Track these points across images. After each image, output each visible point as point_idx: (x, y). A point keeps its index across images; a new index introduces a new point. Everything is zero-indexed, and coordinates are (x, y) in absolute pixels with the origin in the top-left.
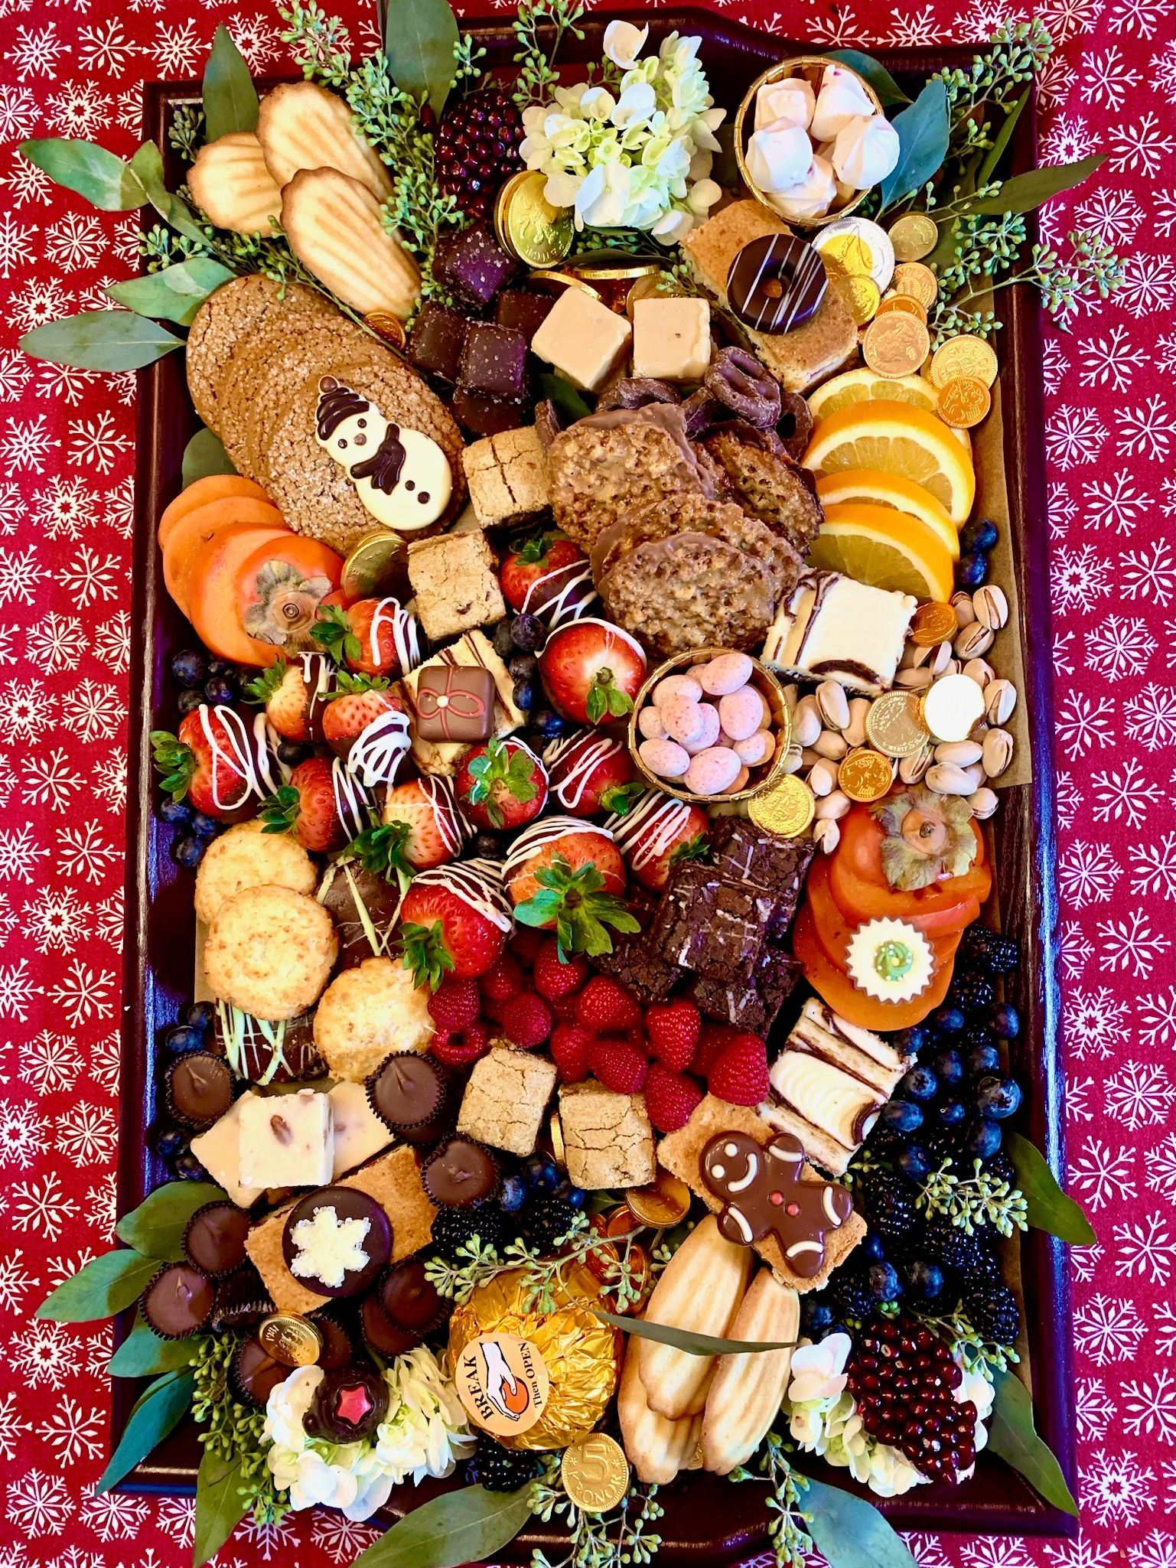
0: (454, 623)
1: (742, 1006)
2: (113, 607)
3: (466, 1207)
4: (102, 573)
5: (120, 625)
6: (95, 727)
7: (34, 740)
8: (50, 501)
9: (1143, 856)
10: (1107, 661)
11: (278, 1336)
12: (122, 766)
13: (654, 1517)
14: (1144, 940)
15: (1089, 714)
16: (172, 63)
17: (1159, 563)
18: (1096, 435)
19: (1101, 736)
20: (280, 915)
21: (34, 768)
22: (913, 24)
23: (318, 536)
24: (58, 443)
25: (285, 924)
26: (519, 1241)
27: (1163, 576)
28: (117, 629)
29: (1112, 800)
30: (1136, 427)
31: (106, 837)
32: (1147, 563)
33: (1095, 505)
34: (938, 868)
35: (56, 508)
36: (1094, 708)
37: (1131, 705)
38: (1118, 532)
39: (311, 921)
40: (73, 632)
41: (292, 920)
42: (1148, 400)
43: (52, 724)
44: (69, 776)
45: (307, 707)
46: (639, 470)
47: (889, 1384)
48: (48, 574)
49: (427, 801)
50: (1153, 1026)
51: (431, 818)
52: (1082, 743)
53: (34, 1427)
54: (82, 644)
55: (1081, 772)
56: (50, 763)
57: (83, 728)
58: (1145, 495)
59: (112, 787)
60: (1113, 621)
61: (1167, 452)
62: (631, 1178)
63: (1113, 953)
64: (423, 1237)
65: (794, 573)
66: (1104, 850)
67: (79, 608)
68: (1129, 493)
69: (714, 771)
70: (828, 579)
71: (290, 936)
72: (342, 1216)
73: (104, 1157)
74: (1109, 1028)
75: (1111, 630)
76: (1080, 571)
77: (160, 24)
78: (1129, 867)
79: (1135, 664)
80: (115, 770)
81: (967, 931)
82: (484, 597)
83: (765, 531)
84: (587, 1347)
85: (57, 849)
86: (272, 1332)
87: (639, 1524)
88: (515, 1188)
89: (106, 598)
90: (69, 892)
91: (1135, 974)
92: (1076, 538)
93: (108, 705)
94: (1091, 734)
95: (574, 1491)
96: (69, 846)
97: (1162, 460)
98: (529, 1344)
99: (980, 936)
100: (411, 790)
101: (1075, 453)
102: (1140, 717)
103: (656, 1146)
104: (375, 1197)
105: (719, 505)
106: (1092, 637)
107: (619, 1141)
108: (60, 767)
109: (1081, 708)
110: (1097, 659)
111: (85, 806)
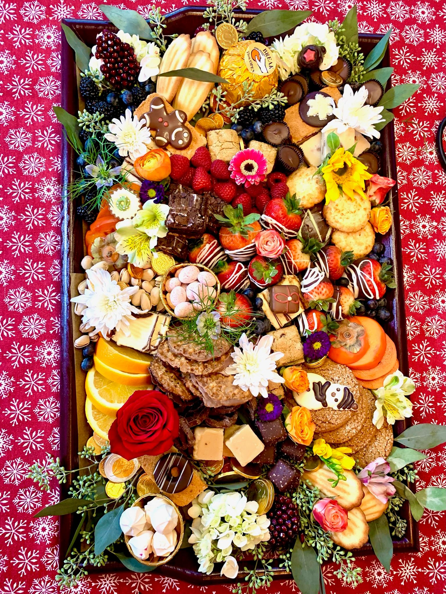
0: (286, 330)
1: (177, 190)
2: (414, 341)
3: (274, 122)
4: (419, 354)
5: (411, 334)
6: (416, 296)
7: (438, 291)
8: (439, 381)
9: (26, 249)
10: (38, 321)
11: (336, 80)
12: (405, 282)
13: (205, 24)
14: (28, 219)
15: (45, 302)
16: (409, 565)
17: (16, 359)
18: (39, 410)
19: (41, 293)
20: (345, 220)
21: (437, 281)
22: (108, 588)
23: (338, 365)
24: (439, 404)
25: (343, 217)
26: (256, 110)
27: (15, 353)
28: (412, 333)
29: (37, 270)
30: (23, 413)
31: (409, 256)
32: (21, 359)
33: (40, 382)
34: (106, 240)
35: (437, 379)
36: (43, 304)
37: (29, 305)
38: (32, 371)
39: (334, 218)
40: (428, 331)
41: (341, 218)
42: (17, 424)
43: (432, 297)
44: (425, 278)
45: (340, 297)
46: (220, 385)
47: (125, 64)
48: (438, 353)
49: (296, 262)
50: (26, 188)
51: (294, 256)
52: (48, 291)
53: (416, 59)
54: (425, 327)
55: (49, 280)
56: (431, 283)
57: (421, 296)
58: (21, 386)
59: (408, 274)
60: (35, 337)
61: (11, 402)
62: (216, 132)
63: (40, 215)
64: (288, 112)
65: (160, 350)
66: (41, 251)
67: (426, 340)
68: (27, 387)
69: (189, 273)
70: (146, 349)
71: (341, 212)
72: (317, 117)
73: (400, 146)
74: (42, 188)
75: (36, 333)
76: (47, 357)
77: (415, 582)
78: (32, 245)
79: (27, 320)
80: (407, 281)
81: (95, 219)
82: (276, 340)
83: (171, 363)
84: (231, 72)
85: (427, 252)
86: (338, 81)
87: (211, 20)
88: (257, 128)
89: (416, 344)
90: (420, 237)
91: (32, 206)
92: (48, 370)
93: (412, 304)
94: (45, 294)
95: (234, 30)
96: (422, 253)
97: (14, 399)
98: (252, 72)
99: (90, 217)
100: (301, 267)
101: (47, 404)
102: (26, 300)
103: (207, 144)
104: (306, 124)
105: (189, 371)
106: (43, 331)
107: (220, 144)
108: (428, 282)
109: (48, 304)
110: (41, 322)
111: (419, 267)
